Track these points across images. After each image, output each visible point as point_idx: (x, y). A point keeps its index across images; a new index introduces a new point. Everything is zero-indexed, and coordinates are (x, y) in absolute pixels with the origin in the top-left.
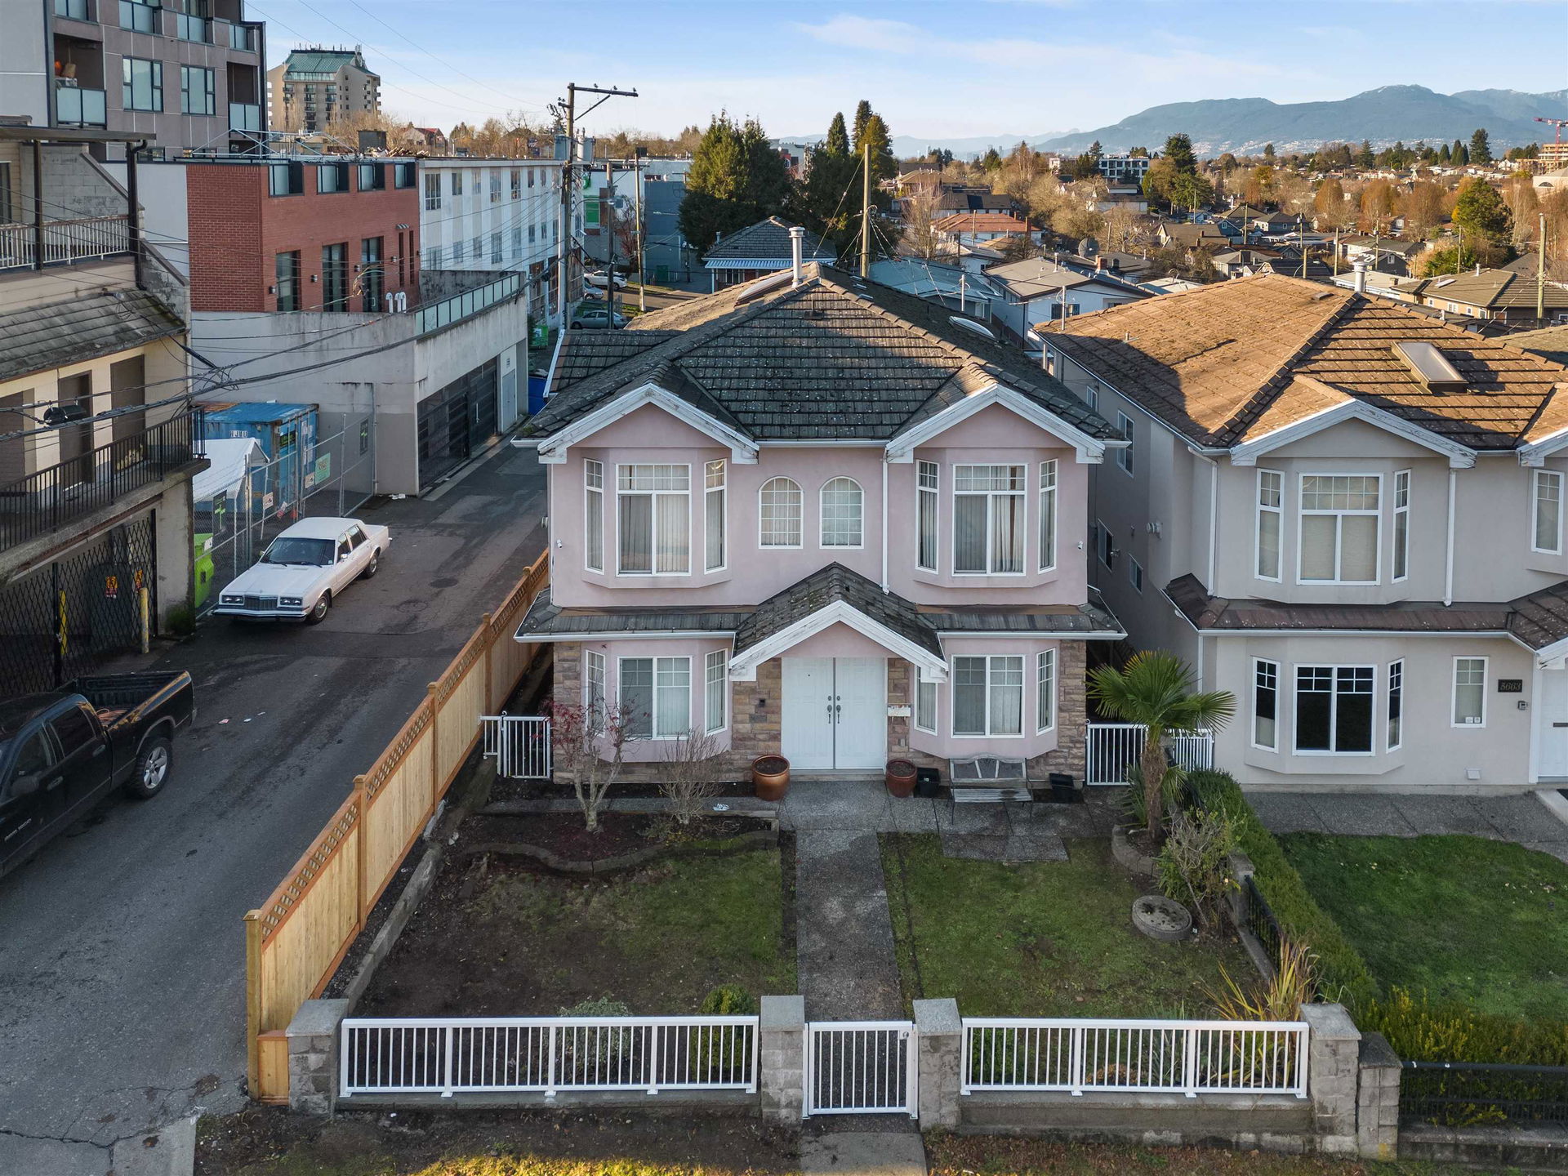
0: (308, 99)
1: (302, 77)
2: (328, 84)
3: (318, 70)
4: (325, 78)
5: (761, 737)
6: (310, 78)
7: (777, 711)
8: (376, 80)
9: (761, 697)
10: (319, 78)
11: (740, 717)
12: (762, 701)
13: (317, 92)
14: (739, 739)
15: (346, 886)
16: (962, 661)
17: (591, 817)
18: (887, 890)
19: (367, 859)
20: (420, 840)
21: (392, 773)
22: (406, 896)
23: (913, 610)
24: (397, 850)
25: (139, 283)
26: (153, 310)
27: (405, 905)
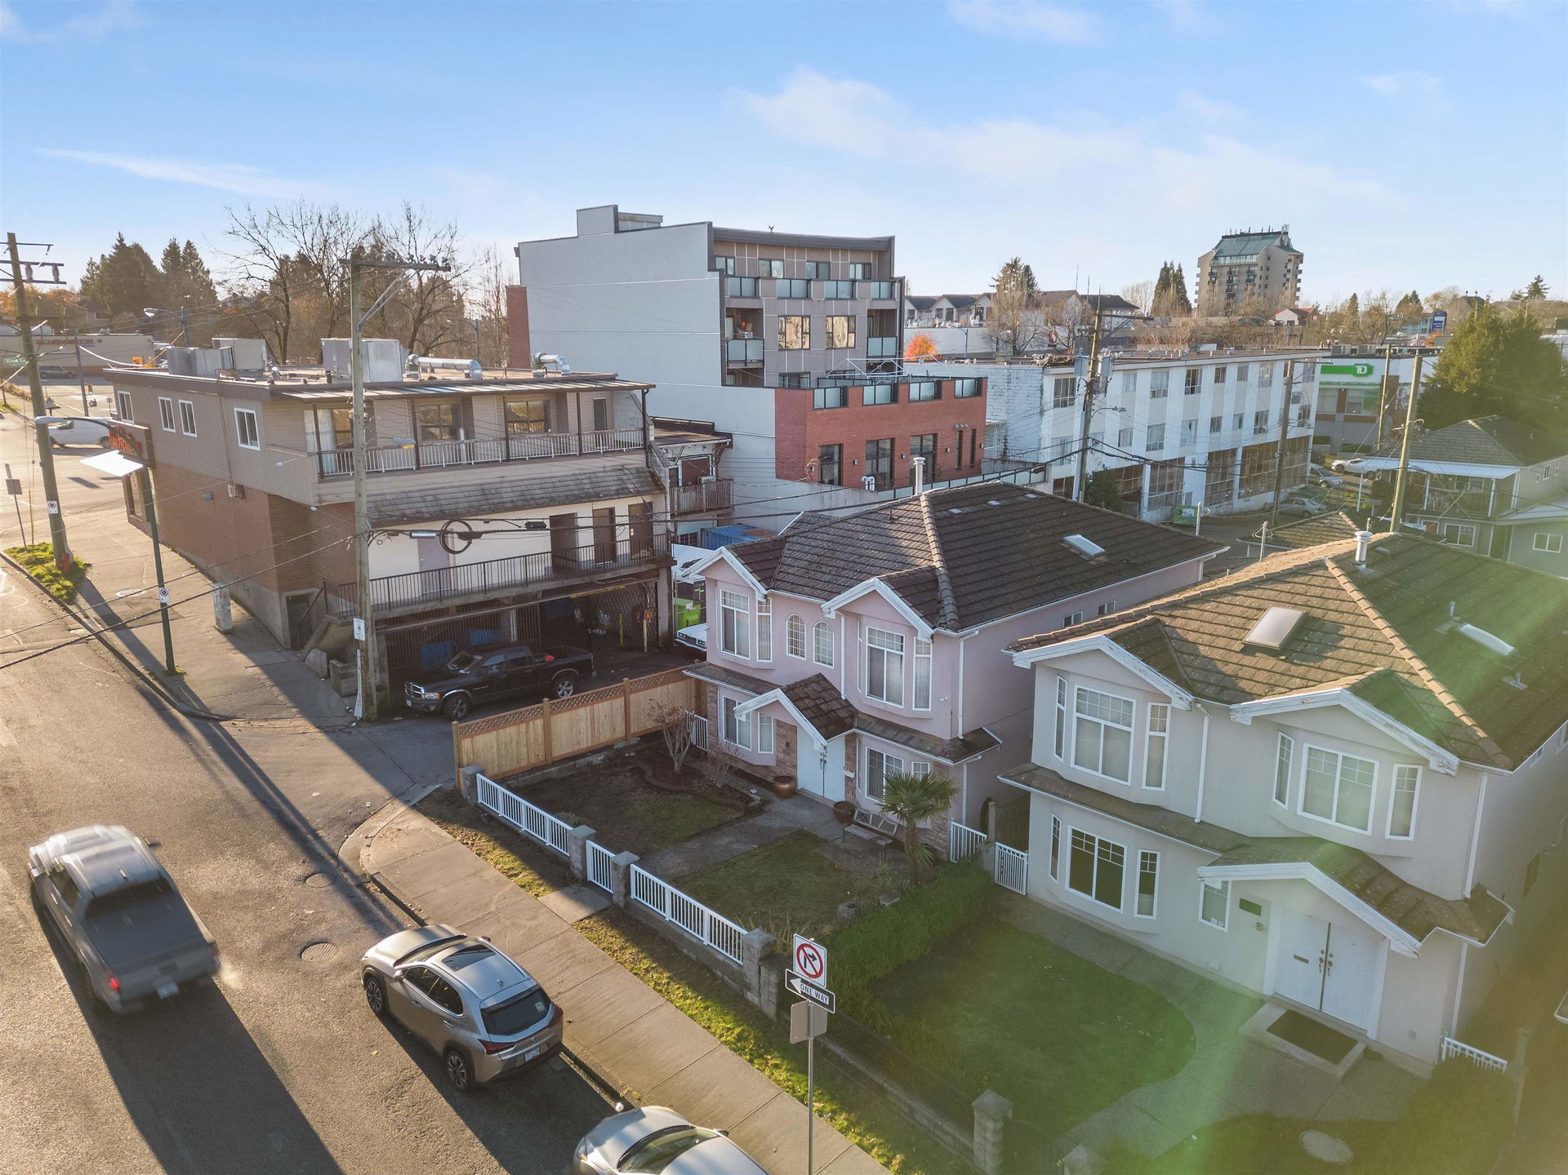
0: (1230, 281)
1: (1228, 261)
2: (1250, 265)
3: (1244, 252)
4: (1249, 260)
5: (788, 764)
6: (1235, 261)
7: (795, 751)
8: (1299, 257)
10: (1242, 260)
11: (779, 749)
12: (788, 743)
13: (1239, 274)
14: (779, 762)
15: (532, 740)
16: (871, 752)
17: (676, 764)
18: (760, 846)
19: (554, 737)
20: (608, 747)
21: (578, 707)
22: (577, 762)
23: (853, 713)
24: (585, 743)
25: (647, 464)
26: (650, 479)
27: (575, 765)
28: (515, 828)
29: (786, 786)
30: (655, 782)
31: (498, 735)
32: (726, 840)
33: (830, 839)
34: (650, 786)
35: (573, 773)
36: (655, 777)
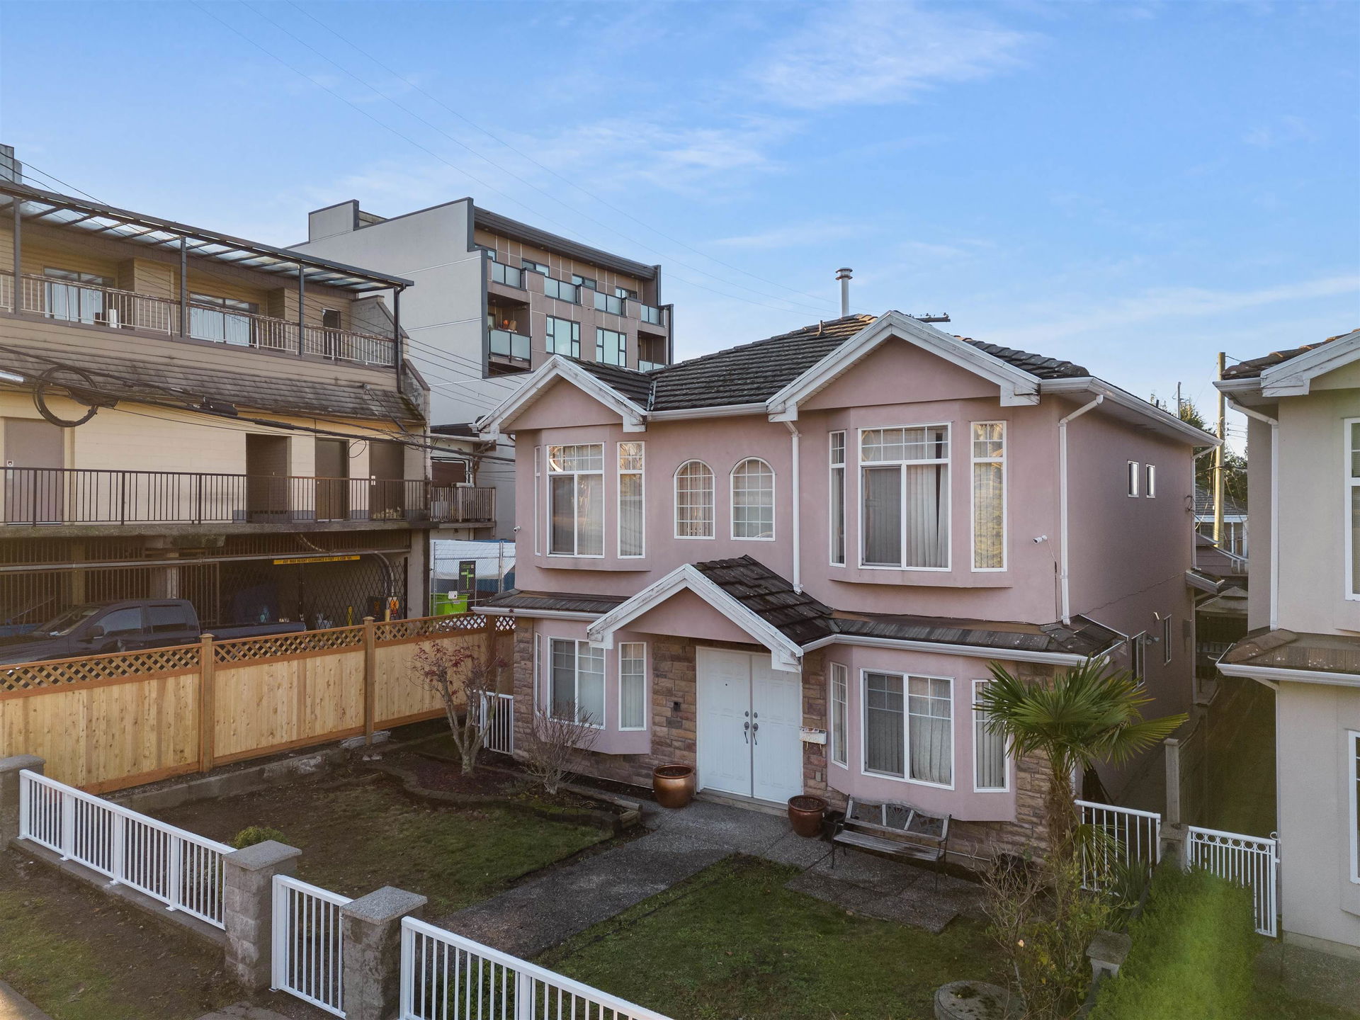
5: (676, 744)
7: (692, 717)
9: (676, 699)
11: (657, 719)
12: (676, 704)
14: (657, 743)
15: (171, 719)
16: (873, 679)
17: (466, 759)
18: (673, 887)
19: (220, 714)
20: (329, 743)
21: (274, 658)
22: (267, 767)
23: (825, 614)
24: (286, 735)
25: (399, 388)
26: (402, 406)
27: (262, 771)
28: (95, 881)
29: (679, 782)
30: (426, 792)
31: (91, 701)
32: (596, 880)
33: (804, 864)
34: (413, 799)
35: (254, 788)
36: (425, 786)
